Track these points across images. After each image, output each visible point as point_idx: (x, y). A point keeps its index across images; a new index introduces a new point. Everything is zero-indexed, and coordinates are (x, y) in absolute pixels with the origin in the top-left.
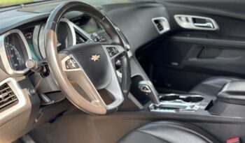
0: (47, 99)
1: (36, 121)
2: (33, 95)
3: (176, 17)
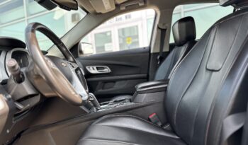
0: (20, 106)
1: (8, 131)
2: (9, 99)
3: (87, 68)
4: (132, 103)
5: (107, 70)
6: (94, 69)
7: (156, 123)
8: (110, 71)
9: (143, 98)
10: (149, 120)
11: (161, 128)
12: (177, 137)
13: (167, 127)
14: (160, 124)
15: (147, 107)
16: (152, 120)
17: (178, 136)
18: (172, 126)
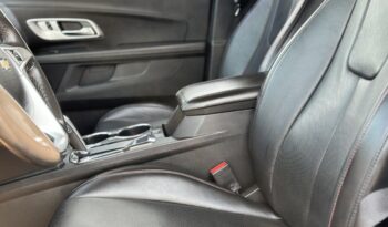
3: (29, 22)
4: (170, 140)
5: (90, 30)
6: (50, 27)
7: (226, 186)
8: (99, 33)
9: (198, 128)
10: (212, 179)
11: (239, 197)
12: (273, 217)
13: (252, 193)
14: (235, 188)
15: (207, 148)
16: (218, 179)
17: (276, 214)
18: (264, 192)
